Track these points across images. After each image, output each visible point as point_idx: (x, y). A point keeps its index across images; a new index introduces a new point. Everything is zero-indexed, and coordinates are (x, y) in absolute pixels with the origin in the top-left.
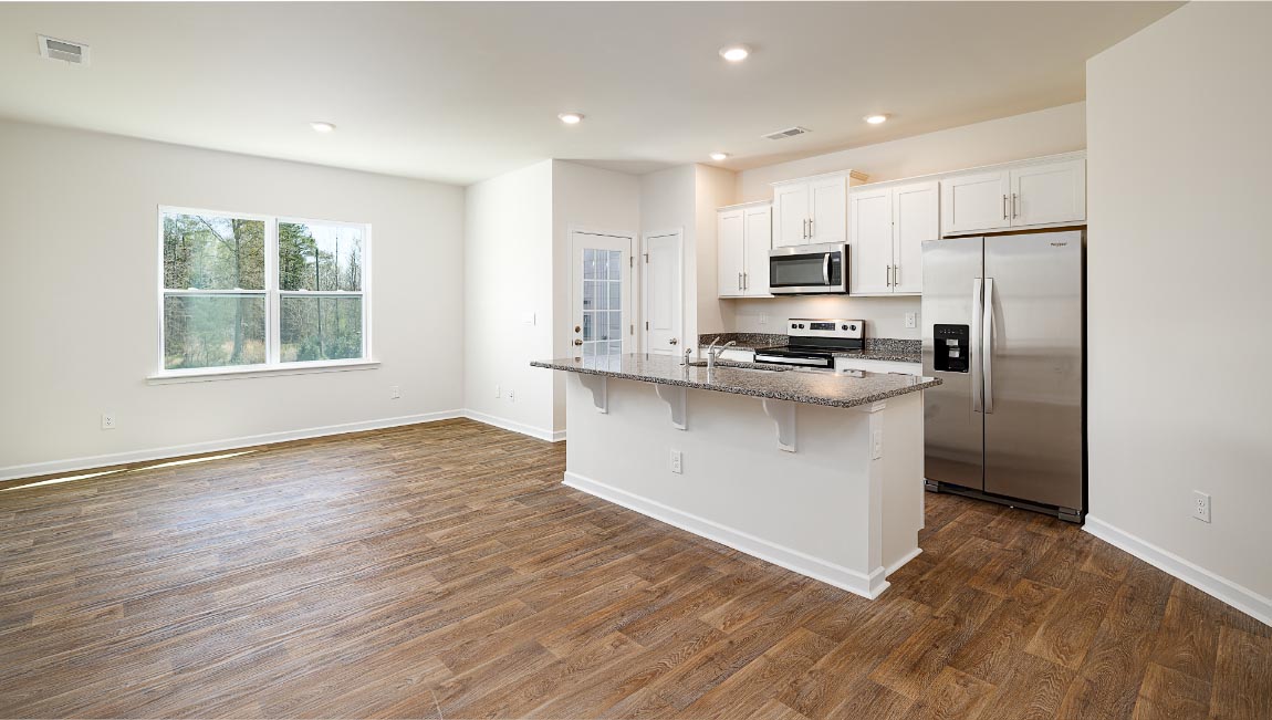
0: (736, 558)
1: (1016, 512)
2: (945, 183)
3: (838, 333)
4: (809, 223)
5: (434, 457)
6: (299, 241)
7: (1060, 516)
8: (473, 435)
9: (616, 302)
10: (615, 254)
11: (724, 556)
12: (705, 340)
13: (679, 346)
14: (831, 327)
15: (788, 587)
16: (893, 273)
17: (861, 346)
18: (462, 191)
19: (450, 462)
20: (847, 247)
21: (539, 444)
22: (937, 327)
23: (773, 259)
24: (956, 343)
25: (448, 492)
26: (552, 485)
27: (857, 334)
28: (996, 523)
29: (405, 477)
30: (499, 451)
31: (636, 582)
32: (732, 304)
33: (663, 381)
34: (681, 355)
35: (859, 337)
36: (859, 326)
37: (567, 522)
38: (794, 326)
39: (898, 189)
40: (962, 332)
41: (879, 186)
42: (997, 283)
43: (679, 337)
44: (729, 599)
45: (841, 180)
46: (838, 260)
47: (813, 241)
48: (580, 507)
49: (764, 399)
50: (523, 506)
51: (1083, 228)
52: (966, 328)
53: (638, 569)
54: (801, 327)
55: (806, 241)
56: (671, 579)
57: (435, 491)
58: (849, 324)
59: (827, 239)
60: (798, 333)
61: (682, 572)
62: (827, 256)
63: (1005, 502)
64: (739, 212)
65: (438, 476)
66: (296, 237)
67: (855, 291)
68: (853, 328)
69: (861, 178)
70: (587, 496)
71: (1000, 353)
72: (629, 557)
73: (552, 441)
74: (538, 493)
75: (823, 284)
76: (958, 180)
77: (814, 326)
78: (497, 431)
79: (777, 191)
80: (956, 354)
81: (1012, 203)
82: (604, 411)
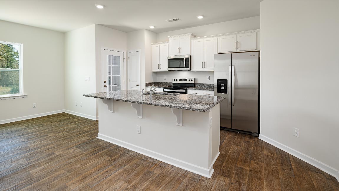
0: (161, 165)
1: (240, 134)
2: (218, 38)
3: (188, 82)
4: (179, 49)
5: (47, 130)
6: (13, 53)
7: (252, 135)
8: (65, 120)
9: (119, 73)
10: (119, 57)
11: (156, 165)
12: (148, 85)
13: (140, 86)
14: (186, 80)
15: (181, 177)
16: (204, 64)
17: (194, 86)
18: (63, 35)
19: (53, 132)
20: (191, 56)
21: (90, 121)
22: (218, 80)
23: (169, 60)
24: (223, 85)
25: (48, 147)
26: (93, 139)
27: (193, 82)
28: (237, 139)
29: (30, 141)
30: (75, 126)
31: (123, 184)
32: (156, 73)
33: (134, 102)
34: (140, 90)
35: (193, 83)
36: (193, 80)
37: (97, 156)
38: (175, 80)
39: (205, 39)
40: (225, 81)
41: (200, 38)
42: (235, 67)
43: (139, 83)
44: (160, 187)
45: (189, 36)
46: (188, 60)
47: (180, 54)
48: (103, 148)
49: (172, 108)
50: (79, 150)
51: (259, 51)
52: (226, 80)
53: (123, 177)
54: (177, 80)
55: (178, 54)
56: (137, 180)
57: (42, 146)
58: (191, 79)
59: (185, 54)
60: (176, 82)
61: (141, 176)
62: (185, 59)
63: (237, 131)
64: (158, 45)
65: (45, 139)
66: (12, 52)
67: (193, 70)
68: (192, 80)
69: (194, 36)
70: (106, 142)
71: (236, 87)
72: (121, 170)
73: (95, 120)
74: (86, 143)
75: (184, 67)
76: (222, 37)
77: (180, 80)
78: (75, 117)
79: (170, 39)
80: (223, 88)
81: (237, 44)
82: (112, 112)
